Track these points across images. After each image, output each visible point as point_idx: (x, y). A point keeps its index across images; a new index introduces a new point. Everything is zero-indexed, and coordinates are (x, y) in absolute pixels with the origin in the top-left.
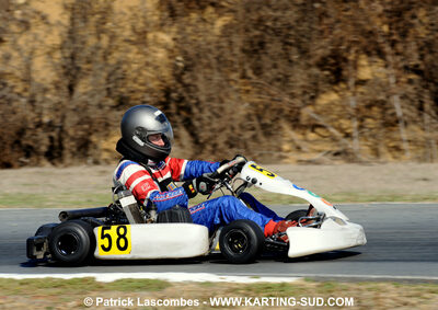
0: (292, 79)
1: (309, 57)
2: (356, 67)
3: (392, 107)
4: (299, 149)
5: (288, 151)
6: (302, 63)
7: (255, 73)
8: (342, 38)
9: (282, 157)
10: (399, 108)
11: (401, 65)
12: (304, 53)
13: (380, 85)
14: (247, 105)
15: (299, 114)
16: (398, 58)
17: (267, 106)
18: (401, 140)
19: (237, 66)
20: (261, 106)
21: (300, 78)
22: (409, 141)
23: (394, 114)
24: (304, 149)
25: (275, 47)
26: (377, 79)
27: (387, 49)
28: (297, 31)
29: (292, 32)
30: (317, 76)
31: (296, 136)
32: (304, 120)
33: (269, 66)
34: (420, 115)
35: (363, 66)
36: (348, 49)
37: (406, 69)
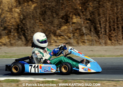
0: (54, 22)
1: (59, 16)
2: (72, 19)
3: (83, 30)
4: (56, 42)
5: (53, 43)
6: (57, 18)
7: (43, 20)
8: (68, 11)
9: (51, 44)
10: (84, 31)
11: (85, 18)
12: (57, 15)
13: (79, 24)
14: (41, 29)
15: (56, 32)
16: (84, 16)
17: (47, 30)
18: (85, 39)
19: (38, 18)
20: (45, 30)
21: (56, 22)
22: (87, 40)
23: (83, 32)
24: (57, 42)
25: (49, 13)
26: (78, 22)
27: (81, 14)
28: (55, 8)
29: (54, 9)
30: (61, 21)
31: (55, 38)
32: (57, 34)
33: (47, 18)
34: (90, 32)
35: (74, 18)
36: (70, 14)
37: (86, 19)
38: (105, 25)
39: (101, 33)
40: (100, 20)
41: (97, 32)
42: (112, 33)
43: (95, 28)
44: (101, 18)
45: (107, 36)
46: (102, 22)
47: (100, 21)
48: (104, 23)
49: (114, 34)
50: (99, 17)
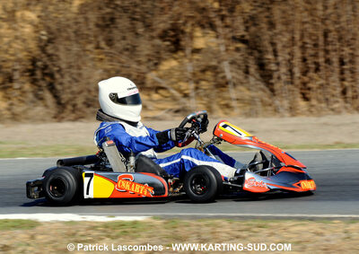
0: (137, 48)
1: (153, 30)
2: (192, 37)
3: (223, 72)
4: (145, 107)
6: (147, 35)
7: (107, 44)
8: (180, 14)
10: (229, 72)
11: (230, 35)
12: (148, 27)
13: (212, 53)
14: (101, 71)
15: (144, 78)
16: (227, 30)
17: (118, 72)
18: (231, 99)
19: (92, 39)
21: (145, 48)
22: (238, 100)
23: (224, 77)
24: (150, 107)
25: (123, 22)
26: (209, 48)
27: (218, 22)
28: (142, 8)
29: (138, 10)
30: (159, 46)
31: (143, 97)
32: (149, 83)
33: (119, 38)
34: (246, 78)
35: (197, 37)
36: (185, 24)
37: (234, 38)
38: (289, 54)
39: (279, 78)
40: (275, 41)
41: (266, 77)
42: (311, 79)
43: (261, 66)
44: (276, 34)
45: (297, 86)
46: (279, 47)
47: (273, 44)
48: (288, 50)
49: (316, 80)
50: (270, 33)
